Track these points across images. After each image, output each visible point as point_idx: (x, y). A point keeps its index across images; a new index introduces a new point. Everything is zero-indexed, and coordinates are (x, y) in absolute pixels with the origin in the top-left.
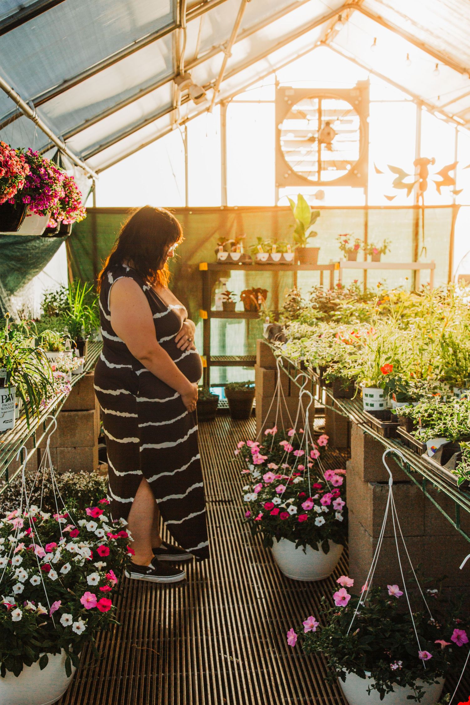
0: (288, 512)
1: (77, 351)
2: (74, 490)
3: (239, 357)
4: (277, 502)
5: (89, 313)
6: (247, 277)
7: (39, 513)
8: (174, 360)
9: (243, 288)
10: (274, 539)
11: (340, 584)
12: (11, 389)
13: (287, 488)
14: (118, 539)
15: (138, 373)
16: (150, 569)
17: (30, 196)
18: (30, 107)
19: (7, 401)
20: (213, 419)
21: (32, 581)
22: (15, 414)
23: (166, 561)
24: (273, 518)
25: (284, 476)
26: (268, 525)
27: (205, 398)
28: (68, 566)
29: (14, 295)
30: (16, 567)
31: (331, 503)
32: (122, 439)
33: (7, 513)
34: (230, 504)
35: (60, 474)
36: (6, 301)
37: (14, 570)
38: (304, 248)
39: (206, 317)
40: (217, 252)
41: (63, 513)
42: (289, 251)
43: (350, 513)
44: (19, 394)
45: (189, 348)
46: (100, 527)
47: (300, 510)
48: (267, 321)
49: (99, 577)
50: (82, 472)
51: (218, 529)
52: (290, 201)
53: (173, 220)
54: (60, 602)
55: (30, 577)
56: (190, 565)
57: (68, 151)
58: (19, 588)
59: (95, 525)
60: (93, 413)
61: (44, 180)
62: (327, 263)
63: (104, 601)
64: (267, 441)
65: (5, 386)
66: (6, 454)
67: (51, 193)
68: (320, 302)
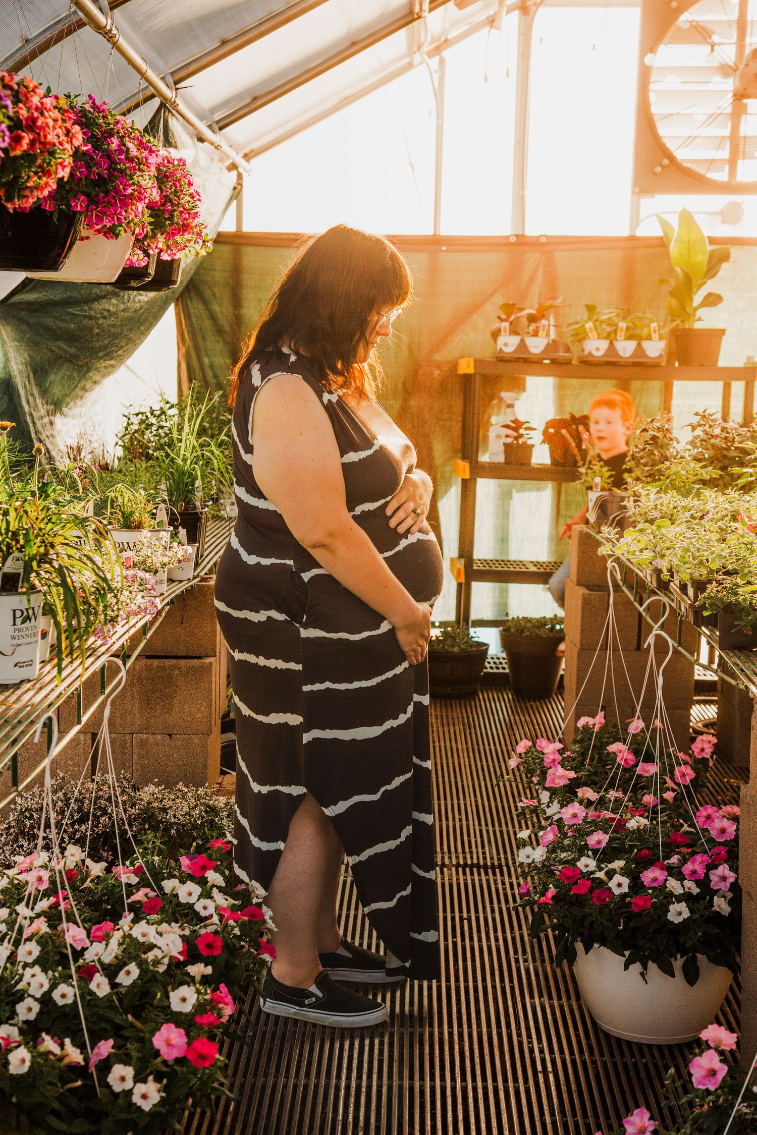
0: (610, 889)
1: (182, 532)
2: (161, 822)
3: (535, 564)
4: (586, 866)
5: (213, 454)
6: (560, 390)
7: (83, 861)
8: (381, 552)
9: (551, 413)
10: (579, 946)
11: (707, 1042)
12: (32, 597)
13: (611, 840)
14: (243, 923)
15: (306, 576)
16: (314, 995)
17: (88, 195)
18: (101, 9)
19: (23, 623)
20: (472, 695)
21: (56, 995)
22: (41, 650)
23: (348, 983)
24: (579, 902)
25: (608, 814)
26: (565, 916)
27: (456, 649)
28: (134, 969)
29: (62, 414)
30: (26, 965)
31: (707, 875)
32: (267, 715)
33: (19, 859)
34: (494, 874)
35: (136, 789)
36: (44, 426)
37: (20, 971)
38: (691, 330)
39: (467, 476)
40: (496, 334)
41: (132, 864)
42: (655, 336)
43: (745, 898)
44: (49, 610)
45: (415, 529)
46: (206, 894)
47: (636, 885)
48: (596, 485)
49: (196, 996)
50: (180, 786)
51: (466, 922)
52: (665, 225)
53: (393, 257)
54: (111, 1042)
55: (54, 986)
56: (398, 994)
57: (182, 107)
58: (30, 1009)
59: (197, 890)
60: (211, 664)
61: (116, 163)
62: (740, 363)
63: (203, 1045)
64: (581, 741)
65: (20, 590)
66: (14, 728)
67: (130, 191)
68: (713, 445)
